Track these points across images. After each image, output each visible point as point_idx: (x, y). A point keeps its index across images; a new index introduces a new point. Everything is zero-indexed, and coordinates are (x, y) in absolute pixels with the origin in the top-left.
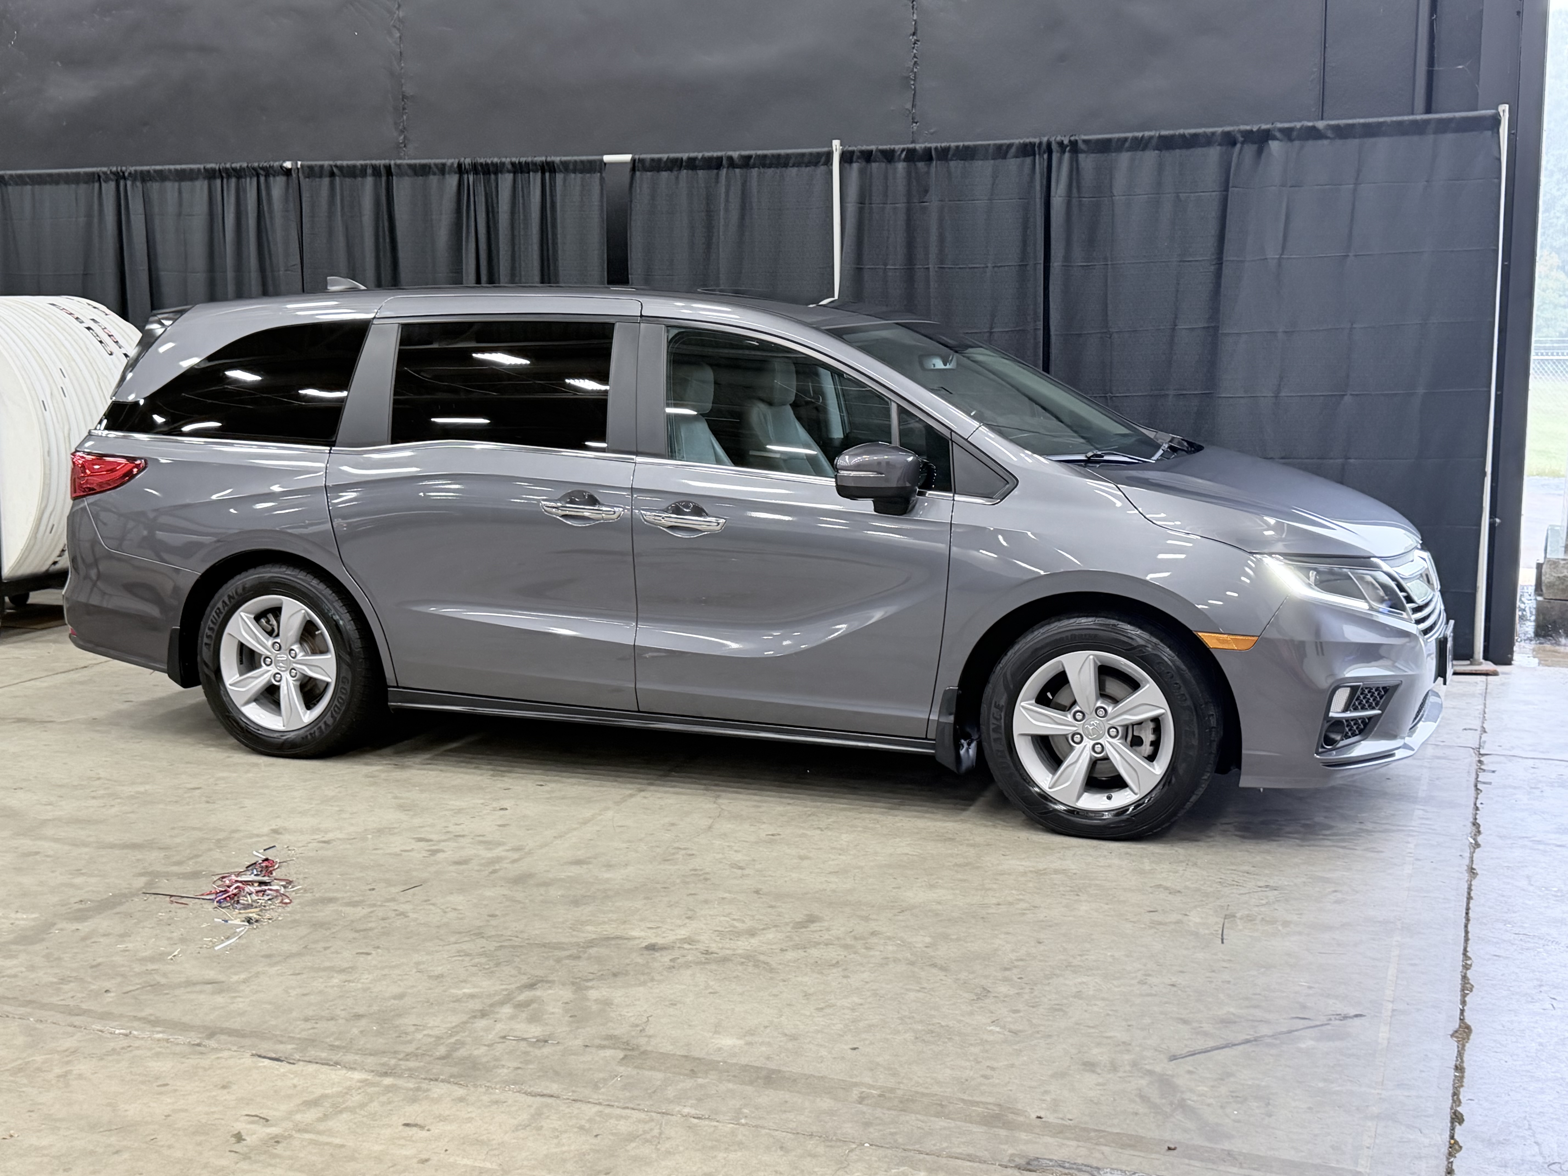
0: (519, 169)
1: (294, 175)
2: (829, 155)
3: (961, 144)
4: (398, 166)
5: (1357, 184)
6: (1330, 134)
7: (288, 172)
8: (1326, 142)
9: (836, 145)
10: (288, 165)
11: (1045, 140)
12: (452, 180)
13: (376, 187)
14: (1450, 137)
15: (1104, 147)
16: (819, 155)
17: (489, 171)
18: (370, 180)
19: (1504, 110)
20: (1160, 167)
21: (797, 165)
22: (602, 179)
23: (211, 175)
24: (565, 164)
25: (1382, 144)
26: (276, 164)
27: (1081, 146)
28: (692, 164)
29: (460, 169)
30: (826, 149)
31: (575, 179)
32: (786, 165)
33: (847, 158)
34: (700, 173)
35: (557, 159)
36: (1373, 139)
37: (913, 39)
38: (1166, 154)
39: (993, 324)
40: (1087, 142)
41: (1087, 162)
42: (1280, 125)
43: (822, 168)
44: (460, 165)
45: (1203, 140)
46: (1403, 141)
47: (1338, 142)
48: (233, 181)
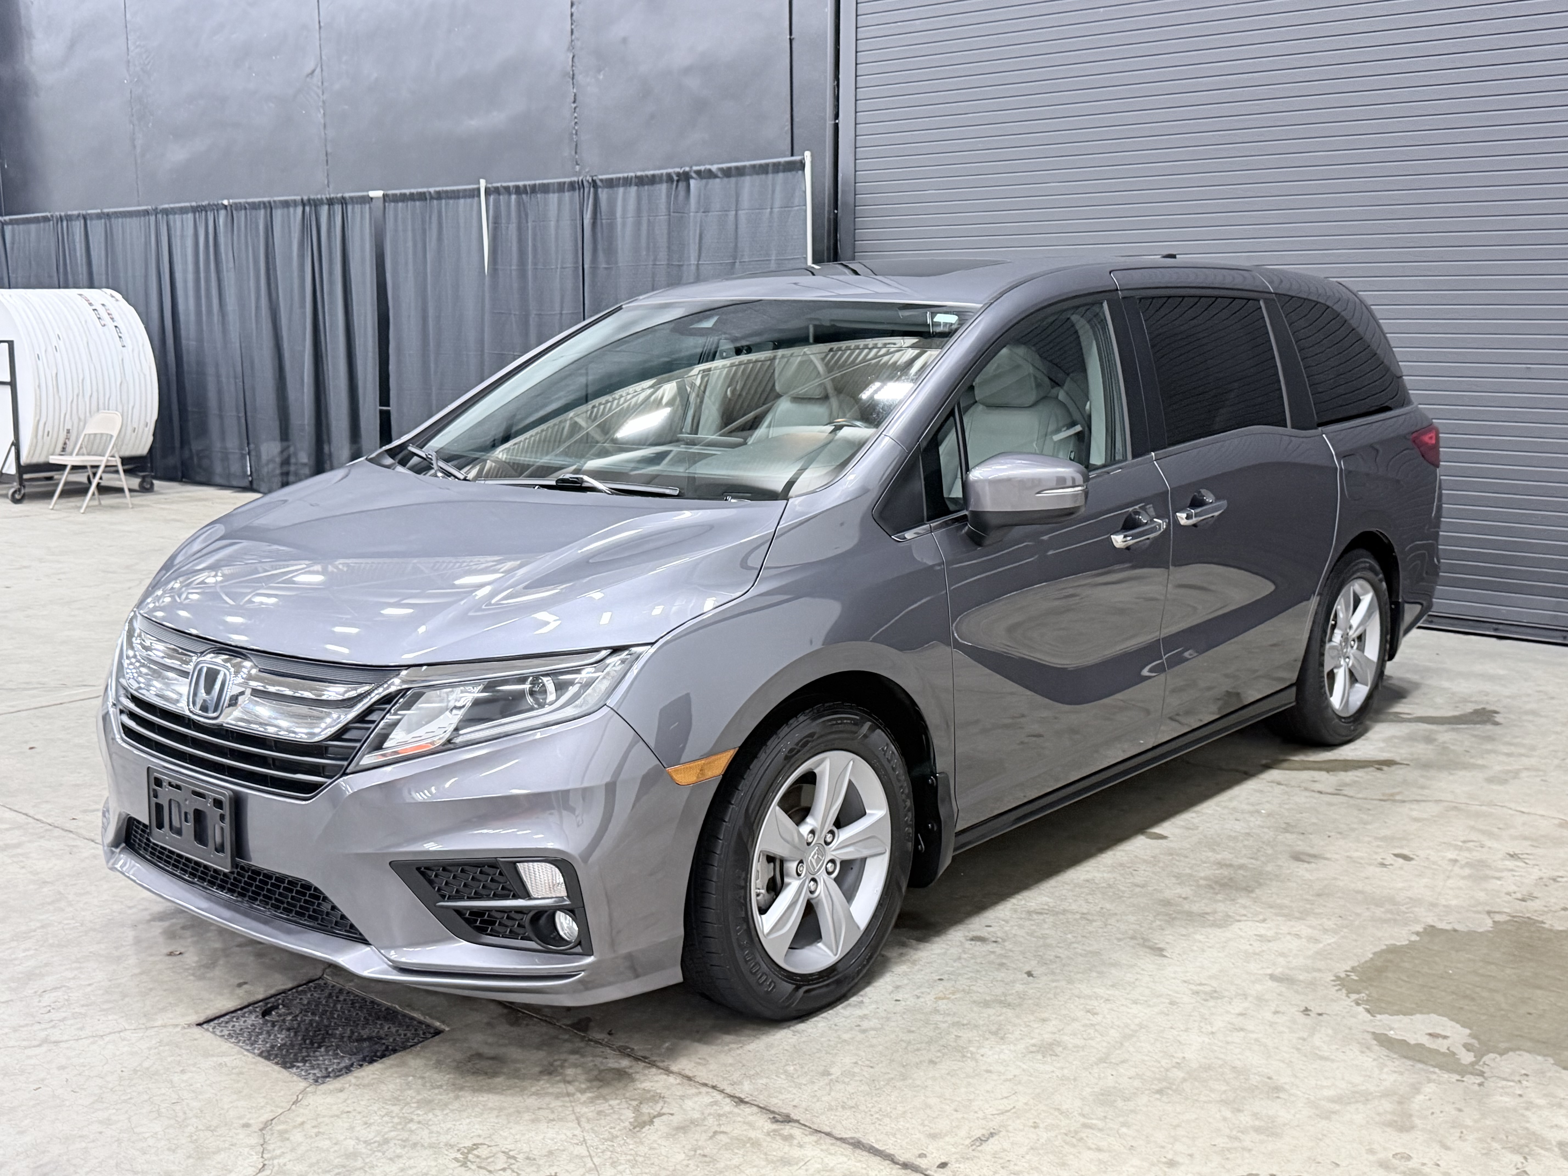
0: (331, 202)
1: (229, 208)
2: (479, 190)
3: (537, 182)
4: (275, 202)
5: (737, 211)
6: (720, 174)
7: (226, 207)
8: (718, 180)
9: (483, 183)
10: (226, 202)
11: (580, 179)
12: (299, 210)
13: (266, 213)
14: (781, 175)
15: (611, 184)
16: (473, 190)
17: (315, 204)
18: (262, 212)
19: (807, 154)
20: (639, 199)
21: (465, 197)
22: (370, 208)
23: (195, 210)
24: (351, 198)
25: (747, 180)
26: (220, 202)
27: (599, 183)
28: (412, 197)
29: (303, 204)
30: (475, 186)
31: (358, 207)
32: (458, 198)
33: (488, 192)
34: (418, 203)
35: (347, 195)
36: (743, 178)
37: (574, 105)
38: (641, 188)
39: (562, 310)
40: (601, 180)
41: (603, 194)
42: (695, 168)
43: (476, 199)
44: (302, 200)
45: (657, 179)
46: (758, 179)
47: (726, 180)
48: (204, 213)
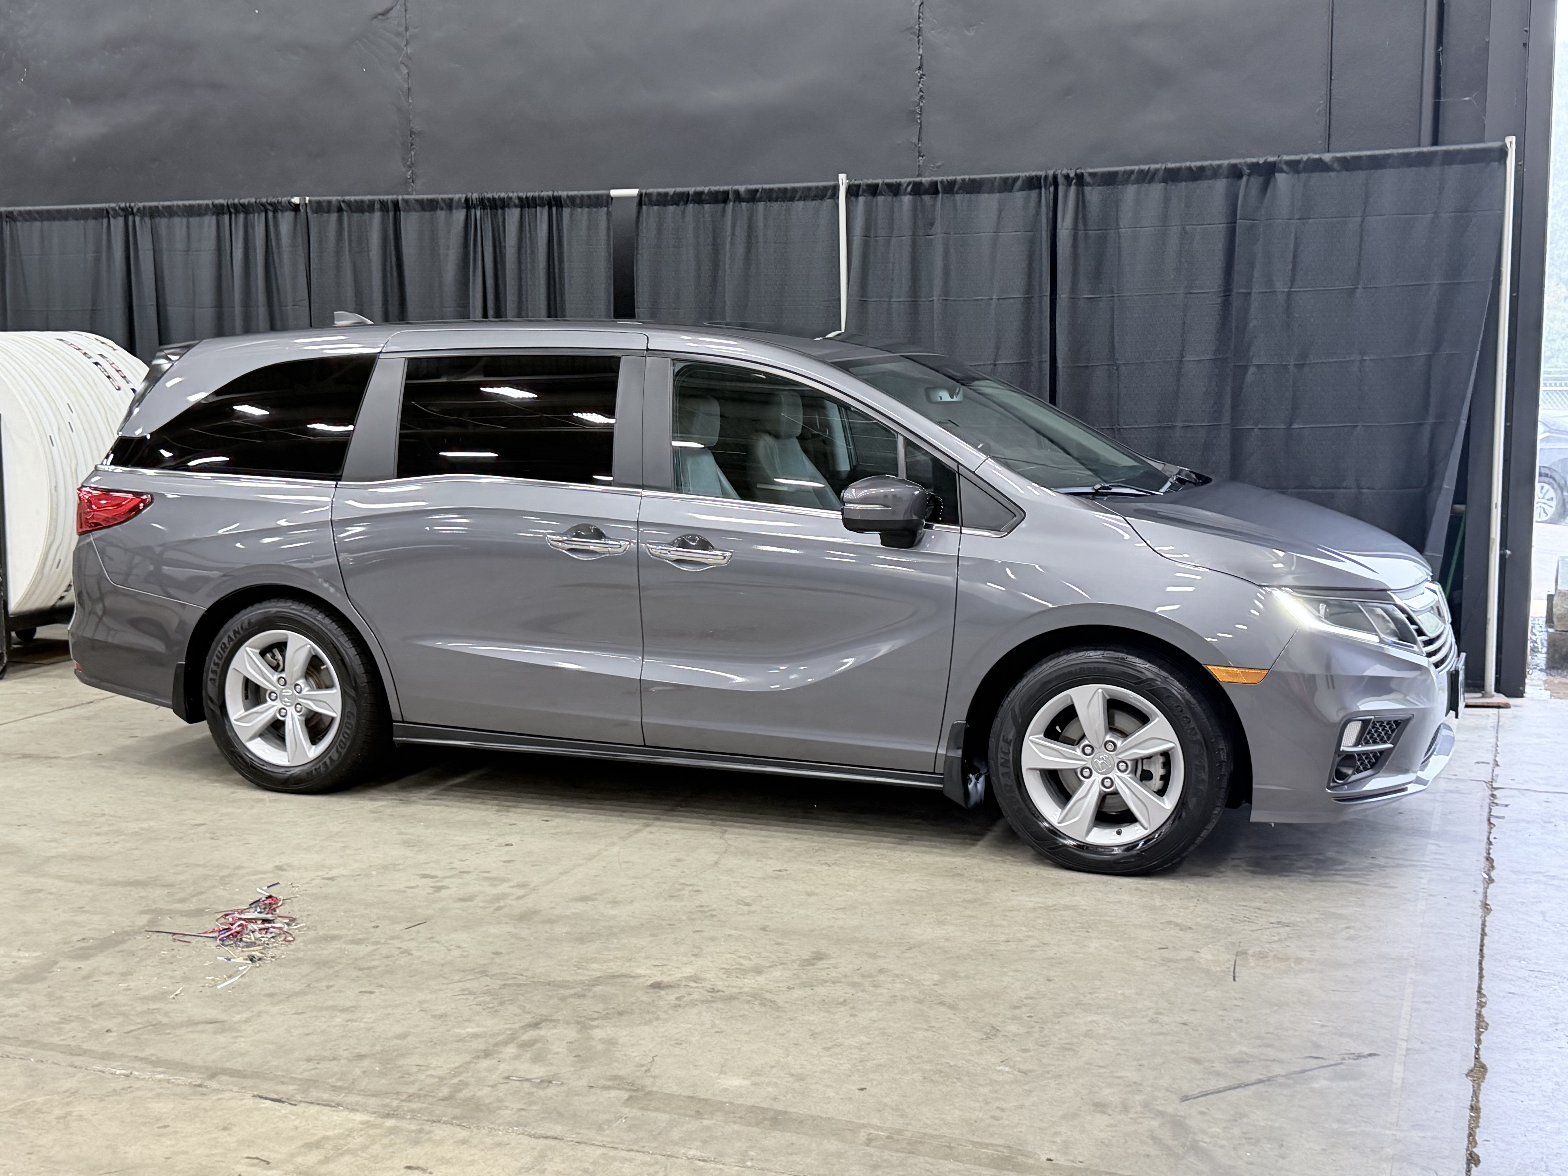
0: (526, 204)
1: (302, 210)
2: (835, 189)
3: (967, 177)
4: (406, 201)
5: (1364, 216)
6: (1336, 166)
7: (296, 208)
8: (1332, 174)
9: (842, 179)
10: (296, 200)
11: (1051, 173)
12: (460, 215)
13: (384, 222)
14: (1456, 169)
15: (1110, 179)
16: (825, 189)
17: (496, 205)
18: (377, 215)
19: (1511, 142)
20: (1167, 201)
21: (804, 198)
22: (609, 213)
23: (219, 211)
24: (572, 199)
25: (1389, 175)
26: (285, 200)
27: (1088, 179)
28: (699, 198)
29: (468, 204)
30: (832, 183)
31: (582, 214)
32: (792, 199)
33: (853, 192)
34: (707, 206)
35: (564, 194)
36: (1379, 171)
37: (919, 73)
38: (1172, 186)
39: (996, 357)
40: (1092, 175)
41: (1093, 195)
42: (1286, 158)
43: (828, 202)
44: (467, 200)
45: (1209, 173)
46: (1410, 173)
47: (1345, 174)
48: (241, 216)
